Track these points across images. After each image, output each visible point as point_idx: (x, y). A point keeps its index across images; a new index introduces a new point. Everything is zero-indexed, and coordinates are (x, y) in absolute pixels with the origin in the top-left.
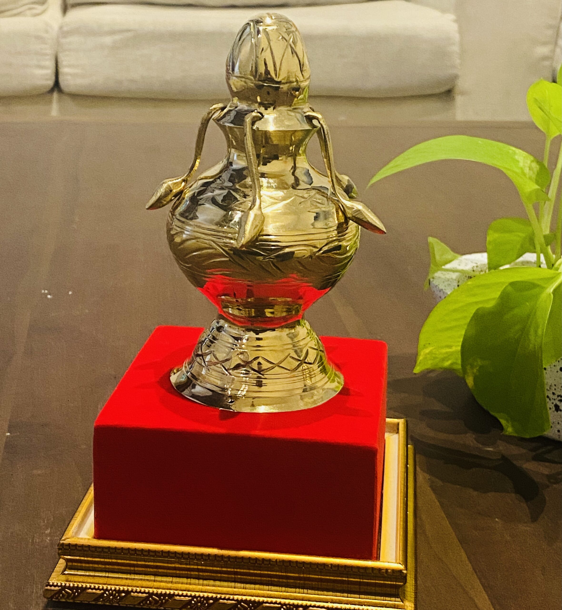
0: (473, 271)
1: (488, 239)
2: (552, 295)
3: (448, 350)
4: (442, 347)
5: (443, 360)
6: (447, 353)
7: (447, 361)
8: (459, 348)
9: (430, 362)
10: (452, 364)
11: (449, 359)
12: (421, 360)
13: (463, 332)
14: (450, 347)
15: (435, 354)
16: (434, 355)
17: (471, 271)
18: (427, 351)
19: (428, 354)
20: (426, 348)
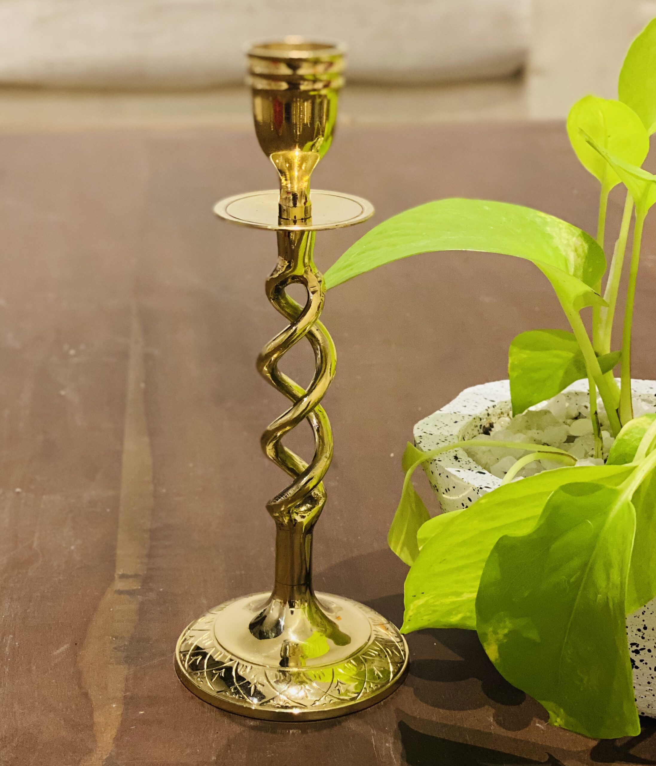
0: (488, 415)
1: (510, 361)
2: (632, 506)
3: (454, 599)
4: (446, 595)
5: (449, 613)
6: (453, 603)
7: (456, 615)
8: (475, 595)
9: (425, 618)
10: (464, 618)
11: (460, 612)
12: (410, 616)
13: (480, 573)
14: (458, 594)
15: (435, 606)
16: (432, 608)
17: (484, 415)
18: (420, 602)
19: (422, 605)
20: (419, 598)
